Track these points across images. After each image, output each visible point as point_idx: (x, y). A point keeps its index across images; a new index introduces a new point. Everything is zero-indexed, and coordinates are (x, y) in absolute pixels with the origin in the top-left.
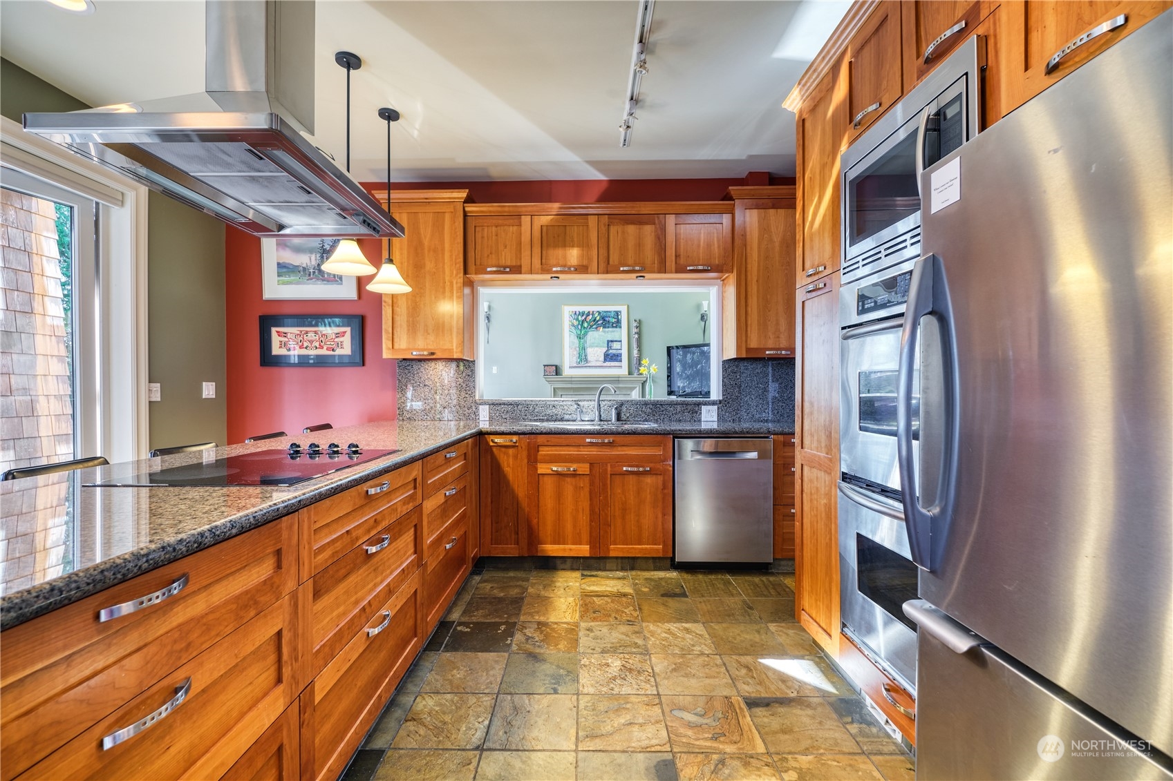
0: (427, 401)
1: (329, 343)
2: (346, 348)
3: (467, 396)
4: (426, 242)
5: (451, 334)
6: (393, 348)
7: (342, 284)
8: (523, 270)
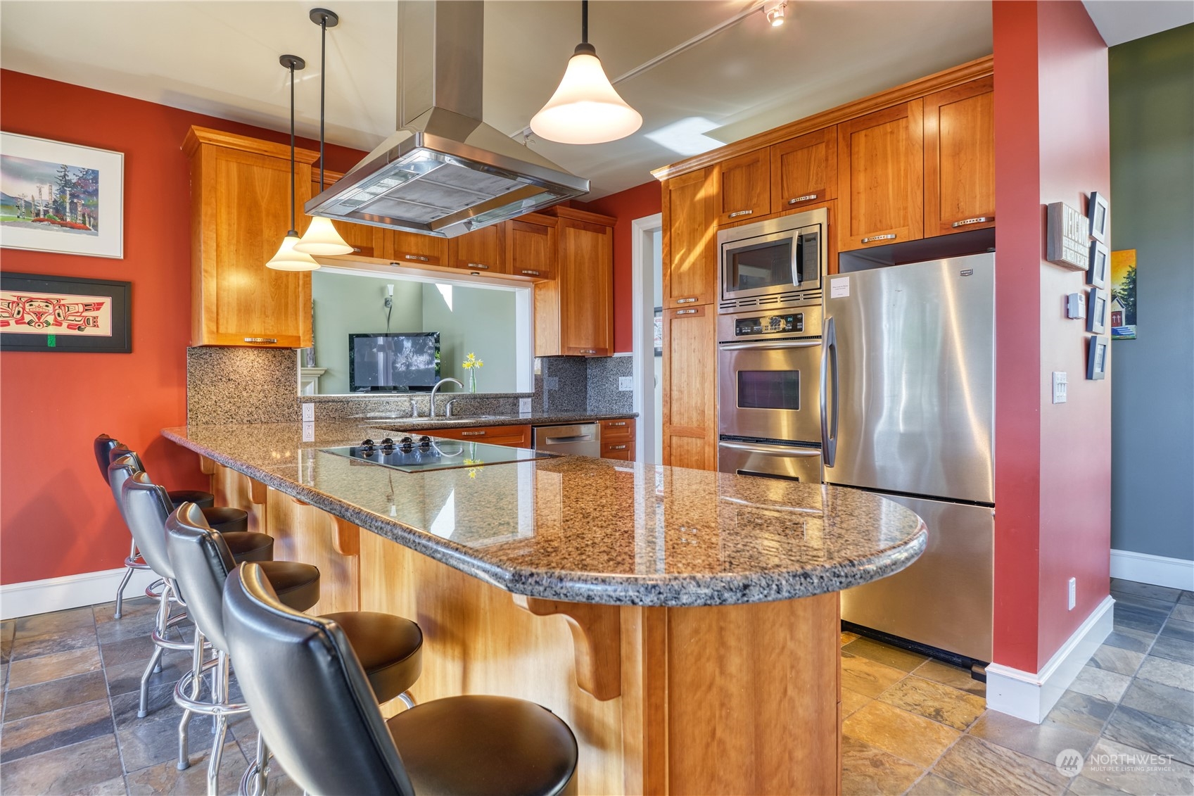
0: (232, 400)
1: (72, 318)
2: (103, 326)
3: (286, 392)
4: (264, 204)
5: (296, 319)
6: (217, 331)
7: (97, 235)
8: (375, 253)
